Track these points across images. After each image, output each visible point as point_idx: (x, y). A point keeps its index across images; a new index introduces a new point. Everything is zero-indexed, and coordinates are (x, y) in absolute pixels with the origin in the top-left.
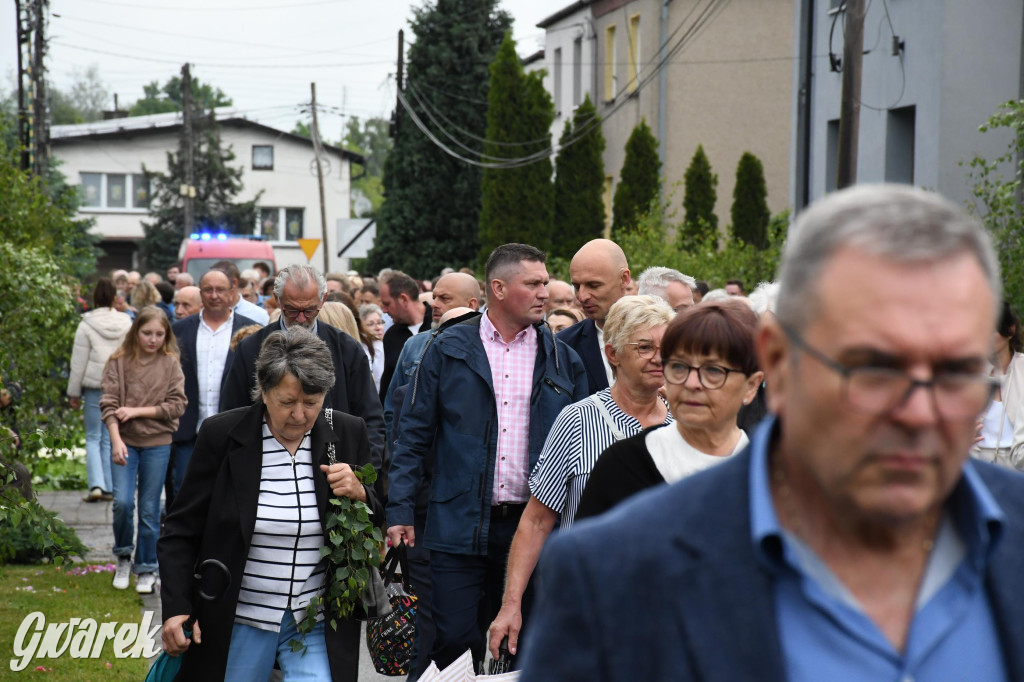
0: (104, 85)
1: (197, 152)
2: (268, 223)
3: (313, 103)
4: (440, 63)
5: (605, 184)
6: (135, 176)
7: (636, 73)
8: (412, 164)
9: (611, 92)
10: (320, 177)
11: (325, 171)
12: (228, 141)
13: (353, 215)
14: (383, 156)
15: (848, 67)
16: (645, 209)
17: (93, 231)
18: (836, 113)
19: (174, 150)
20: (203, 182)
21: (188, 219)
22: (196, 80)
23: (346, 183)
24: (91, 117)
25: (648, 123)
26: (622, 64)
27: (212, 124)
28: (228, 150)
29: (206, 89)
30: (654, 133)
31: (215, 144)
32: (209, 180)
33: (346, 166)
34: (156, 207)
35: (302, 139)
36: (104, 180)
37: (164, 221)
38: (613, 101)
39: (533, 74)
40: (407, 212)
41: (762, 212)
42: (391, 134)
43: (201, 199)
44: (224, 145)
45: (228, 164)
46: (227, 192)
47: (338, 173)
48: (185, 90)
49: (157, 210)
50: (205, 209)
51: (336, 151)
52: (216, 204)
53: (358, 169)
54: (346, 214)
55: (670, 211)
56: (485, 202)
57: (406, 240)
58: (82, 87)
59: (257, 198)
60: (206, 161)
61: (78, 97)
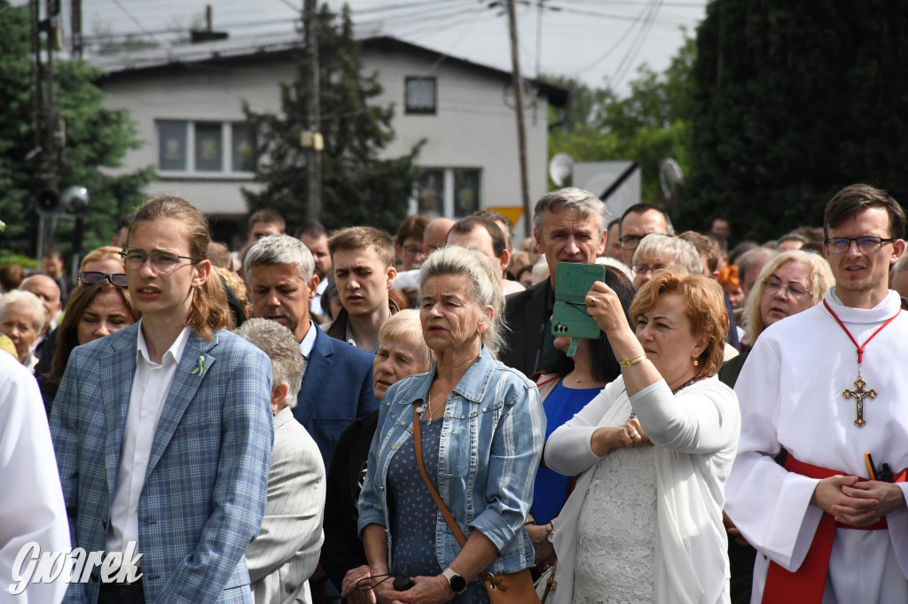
1: (325, 84)
2: (429, 192)
6: (236, 126)
12: (371, 68)
19: (290, 80)
20: (335, 127)
21: (314, 185)
28: (371, 80)
31: (352, 74)
32: (343, 126)
34: (264, 166)
36: (191, 133)
37: (275, 188)
43: (332, 153)
44: (366, 72)
45: (371, 102)
46: (370, 143)
49: (266, 171)
50: (337, 168)
52: (354, 161)
59: (415, 151)
60: (338, 98)
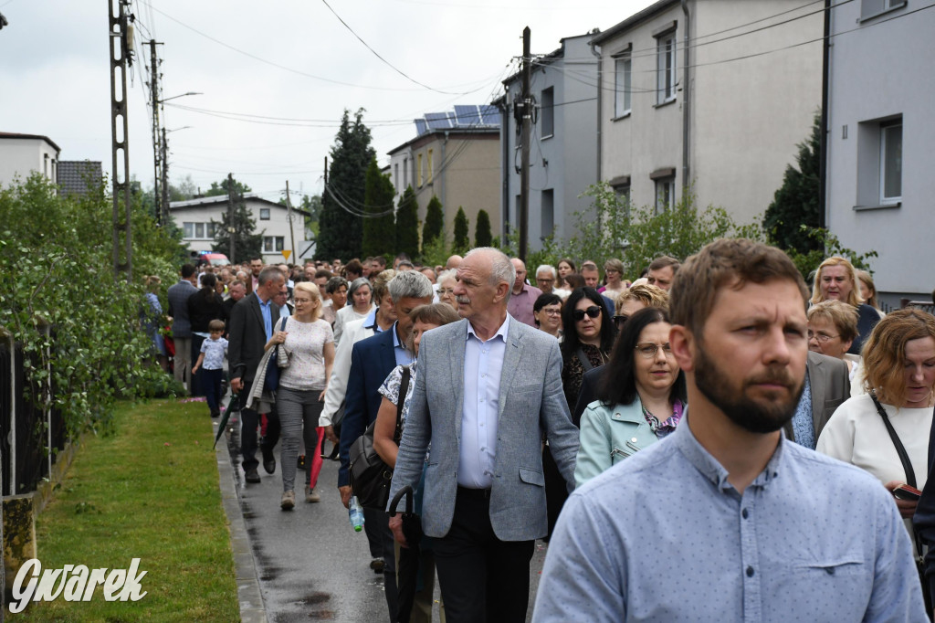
0: (194, 184)
1: (235, 212)
2: (268, 244)
3: (287, 190)
4: (345, 171)
5: (419, 224)
6: (208, 224)
7: (431, 175)
8: (333, 216)
9: (421, 183)
10: (291, 223)
11: (293, 220)
12: (249, 207)
13: (306, 239)
14: (319, 211)
15: (523, 171)
16: (438, 236)
17: (189, 248)
18: (519, 192)
19: (225, 212)
20: (238, 225)
21: (232, 243)
22: (234, 181)
23: (302, 225)
24: (188, 198)
25: (437, 197)
26: (425, 171)
27: (242, 200)
28: (249, 211)
29: (240, 184)
30: (440, 201)
31: (243, 209)
32: (241, 225)
33: (303, 218)
34: (217, 237)
35: (283, 206)
36: (194, 226)
37: (221, 243)
38: (421, 188)
39: (385, 175)
40: (331, 237)
41: (489, 237)
42: (322, 203)
43: (237, 233)
44: (248, 209)
45: (249, 218)
46: (249, 230)
47: (299, 221)
48: (230, 184)
49: (218, 239)
50: (239, 237)
51: (299, 211)
52: (244, 235)
53: (308, 218)
54: (303, 239)
55: (448, 235)
56: (365, 232)
57: (330, 250)
58: (184, 185)
59: (263, 232)
60: (240, 216)
61: (182, 189)
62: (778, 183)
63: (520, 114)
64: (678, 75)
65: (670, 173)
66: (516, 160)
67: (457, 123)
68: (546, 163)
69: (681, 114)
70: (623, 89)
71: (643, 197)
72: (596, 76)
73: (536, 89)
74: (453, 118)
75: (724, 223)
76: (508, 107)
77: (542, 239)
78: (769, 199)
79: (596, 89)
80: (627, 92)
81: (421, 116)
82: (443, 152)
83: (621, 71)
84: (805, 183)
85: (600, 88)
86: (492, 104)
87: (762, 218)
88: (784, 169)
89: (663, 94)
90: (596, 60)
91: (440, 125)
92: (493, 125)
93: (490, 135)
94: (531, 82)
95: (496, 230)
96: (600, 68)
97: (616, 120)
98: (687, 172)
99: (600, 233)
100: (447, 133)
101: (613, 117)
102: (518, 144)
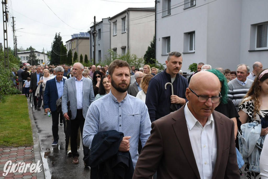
1: (32, 54)
2: (39, 61)
4: (56, 46)
5: (72, 57)
6: (26, 57)
7: (75, 47)
8: (54, 55)
9: (73, 48)
10: (44, 57)
12: (35, 53)
14: (51, 54)
15: (94, 46)
16: (76, 60)
17: (22, 62)
18: (94, 51)
19: (30, 54)
21: (31, 61)
23: (47, 57)
24: (22, 51)
26: (74, 46)
27: (33, 52)
29: (33, 49)
30: (77, 52)
31: (34, 54)
32: (33, 57)
35: (43, 53)
36: (23, 57)
37: (29, 61)
38: (73, 50)
39: (65, 47)
40: (53, 60)
41: (87, 60)
43: (33, 59)
44: (35, 54)
45: (35, 56)
46: (35, 58)
47: (46, 56)
48: (31, 48)
50: (33, 60)
51: (46, 54)
53: (48, 56)
54: (47, 60)
55: (79, 60)
56: (61, 59)
57: (53, 63)
59: (38, 59)
62: (147, 50)
63: (94, 34)
64: (126, 27)
65: (125, 47)
66: (93, 44)
67: (80, 36)
68: (99, 45)
69: (127, 35)
70: (115, 29)
71: (119, 52)
72: (110, 27)
73: (97, 29)
74: (79, 35)
75: (136, 58)
76: (91, 33)
77: (99, 61)
78: (145, 53)
79: (109, 30)
80: (116, 30)
81: (73, 34)
82: (77, 42)
83: (115, 26)
84: (152, 49)
85: (110, 29)
86: (88, 32)
87: (143, 57)
88: (147, 47)
89: (123, 31)
90: (109, 23)
91: (77, 36)
92: (88, 37)
93: (87, 39)
94: (96, 28)
95: (89, 59)
96: (110, 25)
97: (114, 36)
98: (128, 47)
99: (110, 59)
100: (78, 38)
101: (113, 35)
102: (93, 41)
